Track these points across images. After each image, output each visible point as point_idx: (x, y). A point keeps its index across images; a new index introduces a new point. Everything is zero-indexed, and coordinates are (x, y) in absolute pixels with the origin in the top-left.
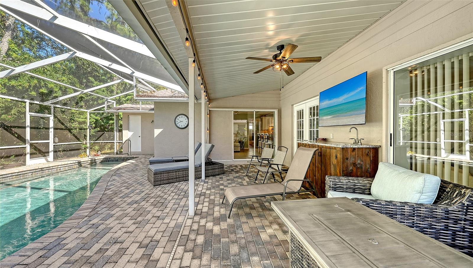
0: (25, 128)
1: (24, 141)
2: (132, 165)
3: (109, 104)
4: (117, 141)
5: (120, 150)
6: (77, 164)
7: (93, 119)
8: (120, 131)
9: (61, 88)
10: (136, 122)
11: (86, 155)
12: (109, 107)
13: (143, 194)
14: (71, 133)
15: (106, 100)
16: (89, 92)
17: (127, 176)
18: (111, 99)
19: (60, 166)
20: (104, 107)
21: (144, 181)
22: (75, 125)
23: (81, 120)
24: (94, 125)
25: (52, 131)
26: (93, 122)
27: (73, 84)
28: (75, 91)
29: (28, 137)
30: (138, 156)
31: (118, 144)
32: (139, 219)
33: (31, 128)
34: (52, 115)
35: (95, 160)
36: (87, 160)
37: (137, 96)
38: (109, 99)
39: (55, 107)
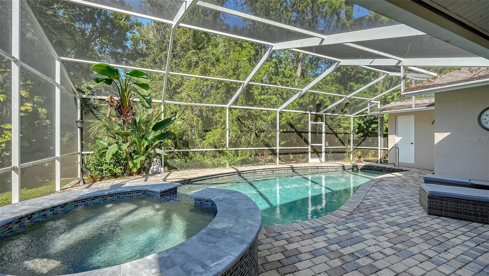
0: (308, 133)
1: (307, 142)
2: (398, 179)
3: (372, 106)
4: (381, 148)
5: (385, 158)
6: (341, 167)
7: (356, 124)
8: (386, 136)
9: (330, 98)
11: (350, 160)
12: (372, 109)
13: (409, 219)
14: (337, 137)
15: (369, 102)
16: (352, 97)
17: (390, 190)
18: (375, 100)
19: (329, 167)
20: (367, 110)
21: (414, 202)
22: (341, 130)
23: (345, 125)
24: (357, 130)
25: (324, 135)
26: (356, 127)
27: (339, 92)
28: (341, 98)
29: (310, 141)
30: (409, 169)
31: (382, 151)
32: (399, 246)
33: (312, 133)
34: (324, 123)
35: (357, 166)
36: (350, 165)
37: (405, 91)
38: (373, 100)
39: (326, 115)
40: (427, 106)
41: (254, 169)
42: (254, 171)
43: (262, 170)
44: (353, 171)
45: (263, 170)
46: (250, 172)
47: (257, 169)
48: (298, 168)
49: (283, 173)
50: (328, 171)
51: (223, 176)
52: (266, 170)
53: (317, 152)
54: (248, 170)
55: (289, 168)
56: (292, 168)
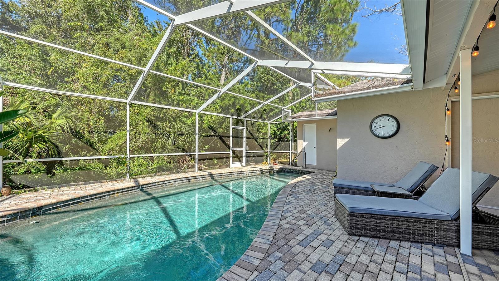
0: (230, 137)
1: (229, 148)
2: (308, 182)
3: (285, 114)
4: (292, 152)
6: (260, 171)
7: (272, 130)
8: (295, 141)
10: (311, 131)
11: (268, 163)
12: (286, 117)
14: (257, 141)
15: (283, 110)
16: (269, 104)
18: (287, 108)
19: (248, 172)
20: (281, 117)
22: (261, 135)
23: (264, 131)
24: (273, 136)
25: (245, 139)
26: (272, 133)
28: (260, 103)
29: (231, 145)
30: (313, 170)
31: (293, 154)
33: (233, 137)
34: (245, 128)
35: (273, 169)
36: (267, 169)
37: (316, 96)
38: (286, 109)
39: (247, 120)
40: (327, 116)
41: (164, 180)
42: (163, 183)
43: (174, 181)
44: (270, 174)
45: (176, 180)
46: (156, 184)
47: (167, 179)
48: (217, 175)
49: (201, 181)
50: (248, 176)
51: (112, 194)
52: (179, 180)
53: (238, 157)
54: (154, 181)
55: (208, 176)
56: (211, 175)
